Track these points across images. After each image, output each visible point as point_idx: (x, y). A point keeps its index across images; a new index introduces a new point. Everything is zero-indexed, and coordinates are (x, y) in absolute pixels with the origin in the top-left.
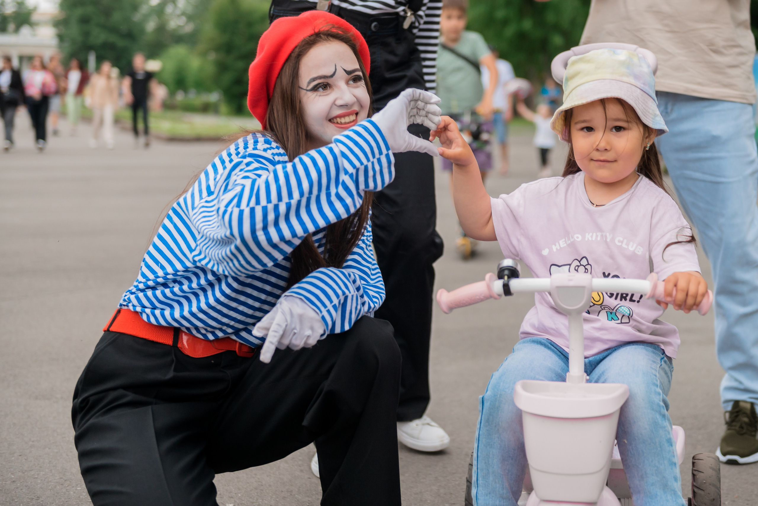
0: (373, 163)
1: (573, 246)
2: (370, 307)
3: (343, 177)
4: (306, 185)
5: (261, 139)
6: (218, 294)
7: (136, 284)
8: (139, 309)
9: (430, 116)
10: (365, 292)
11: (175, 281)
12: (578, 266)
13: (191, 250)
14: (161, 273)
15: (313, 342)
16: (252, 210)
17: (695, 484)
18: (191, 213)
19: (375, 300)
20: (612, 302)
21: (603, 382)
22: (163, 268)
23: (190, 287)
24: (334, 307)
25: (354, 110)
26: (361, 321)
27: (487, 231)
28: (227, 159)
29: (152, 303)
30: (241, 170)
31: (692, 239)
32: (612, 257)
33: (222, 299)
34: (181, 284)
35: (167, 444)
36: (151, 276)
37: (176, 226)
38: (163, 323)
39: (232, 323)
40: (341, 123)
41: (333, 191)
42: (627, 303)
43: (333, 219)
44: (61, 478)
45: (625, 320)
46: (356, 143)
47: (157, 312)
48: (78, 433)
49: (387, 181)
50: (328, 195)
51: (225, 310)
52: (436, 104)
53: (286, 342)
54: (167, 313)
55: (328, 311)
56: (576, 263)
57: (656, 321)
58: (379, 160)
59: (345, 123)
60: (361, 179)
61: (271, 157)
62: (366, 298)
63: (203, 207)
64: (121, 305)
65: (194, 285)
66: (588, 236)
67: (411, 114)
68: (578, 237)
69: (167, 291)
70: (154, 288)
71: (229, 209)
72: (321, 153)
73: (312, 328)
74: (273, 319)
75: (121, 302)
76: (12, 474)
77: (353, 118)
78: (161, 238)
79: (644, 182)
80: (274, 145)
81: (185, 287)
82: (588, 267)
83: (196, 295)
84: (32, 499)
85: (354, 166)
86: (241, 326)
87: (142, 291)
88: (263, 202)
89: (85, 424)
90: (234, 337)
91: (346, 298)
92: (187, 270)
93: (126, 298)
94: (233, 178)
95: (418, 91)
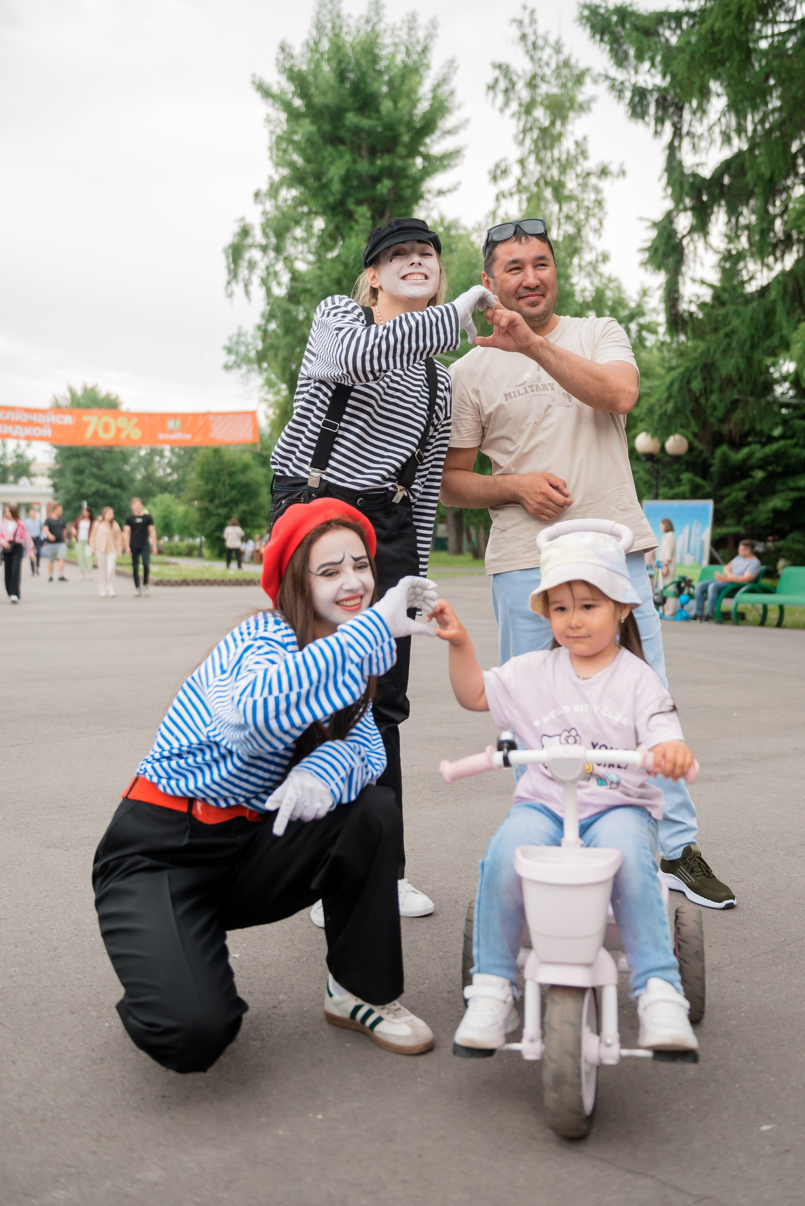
0: (376, 651)
1: (562, 717)
2: (373, 775)
3: (349, 666)
4: (314, 675)
5: (271, 619)
6: (230, 767)
7: (152, 753)
8: (155, 779)
9: (427, 601)
10: (370, 761)
11: (189, 752)
12: (568, 737)
13: (206, 725)
14: (176, 744)
15: (322, 813)
16: (265, 701)
17: (679, 937)
18: (207, 691)
19: (377, 767)
20: (601, 771)
21: (595, 846)
22: (177, 739)
23: (204, 759)
24: (342, 779)
25: (359, 595)
26: (365, 790)
27: (481, 703)
28: (238, 638)
29: (167, 773)
30: (253, 653)
31: (674, 709)
32: (599, 727)
33: (234, 771)
34: (195, 755)
35: (183, 907)
36: (167, 747)
37: (190, 700)
38: (178, 793)
39: (244, 793)
40: (347, 606)
41: (340, 678)
42: (615, 770)
43: (340, 705)
44: (76, 929)
45: (613, 786)
46: (361, 633)
47: (173, 783)
48: (98, 896)
49: (389, 665)
50: (335, 683)
51: (237, 781)
52: (434, 589)
53: (297, 815)
54: (182, 783)
55: (337, 784)
56: (566, 734)
57: (642, 786)
58: (382, 648)
59: (351, 606)
60: (366, 666)
61: (279, 639)
62: (370, 767)
63: (217, 686)
64: (138, 774)
65: (208, 757)
66: (576, 708)
67: (410, 599)
68: (566, 709)
69: (182, 762)
70: (169, 759)
71: (244, 698)
72: (327, 642)
73: (322, 801)
74: (285, 792)
75: (138, 770)
76: (30, 925)
77: (357, 601)
78: (175, 710)
79: (626, 654)
80: (283, 625)
81: (199, 759)
82: (577, 738)
83: (209, 766)
84: (50, 950)
85: (359, 656)
86: (251, 795)
87: (158, 760)
88: (276, 692)
89: (103, 889)
90: (245, 805)
91: (352, 770)
92: (201, 743)
93: (143, 767)
94: (244, 662)
95: (417, 579)
